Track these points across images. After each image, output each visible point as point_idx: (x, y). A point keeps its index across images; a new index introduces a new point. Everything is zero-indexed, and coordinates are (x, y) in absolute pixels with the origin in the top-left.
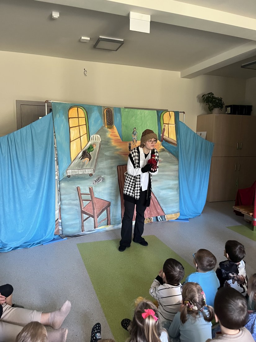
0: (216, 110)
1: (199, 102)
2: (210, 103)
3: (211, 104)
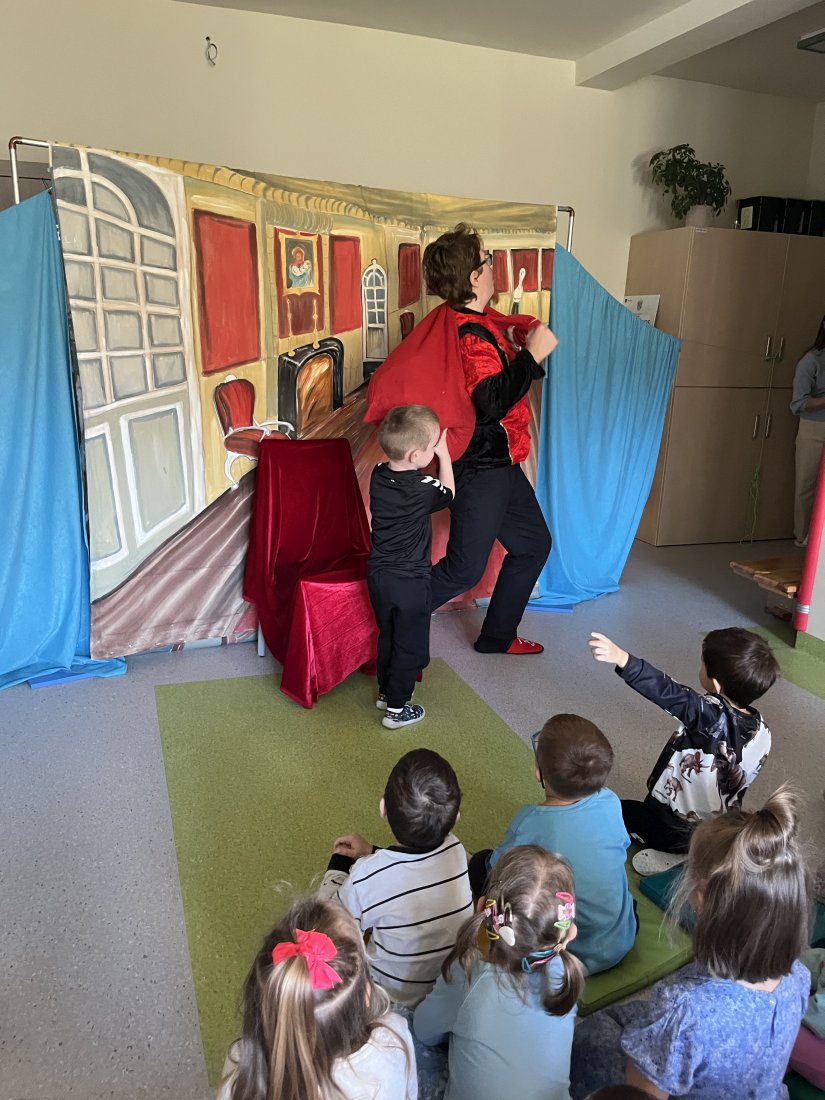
0: (699, 213)
1: (641, 184)
2: (680, 186)
3: (681, 191)
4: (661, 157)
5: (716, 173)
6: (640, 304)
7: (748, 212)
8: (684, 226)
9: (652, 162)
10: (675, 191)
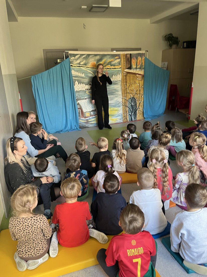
0: (174, 46)
1: (163, 40)
2: (170, 41)
4: (167, 36)
6: (164, 64)
7: (185, 44)
8: (171, 48)
9: (165, 37)
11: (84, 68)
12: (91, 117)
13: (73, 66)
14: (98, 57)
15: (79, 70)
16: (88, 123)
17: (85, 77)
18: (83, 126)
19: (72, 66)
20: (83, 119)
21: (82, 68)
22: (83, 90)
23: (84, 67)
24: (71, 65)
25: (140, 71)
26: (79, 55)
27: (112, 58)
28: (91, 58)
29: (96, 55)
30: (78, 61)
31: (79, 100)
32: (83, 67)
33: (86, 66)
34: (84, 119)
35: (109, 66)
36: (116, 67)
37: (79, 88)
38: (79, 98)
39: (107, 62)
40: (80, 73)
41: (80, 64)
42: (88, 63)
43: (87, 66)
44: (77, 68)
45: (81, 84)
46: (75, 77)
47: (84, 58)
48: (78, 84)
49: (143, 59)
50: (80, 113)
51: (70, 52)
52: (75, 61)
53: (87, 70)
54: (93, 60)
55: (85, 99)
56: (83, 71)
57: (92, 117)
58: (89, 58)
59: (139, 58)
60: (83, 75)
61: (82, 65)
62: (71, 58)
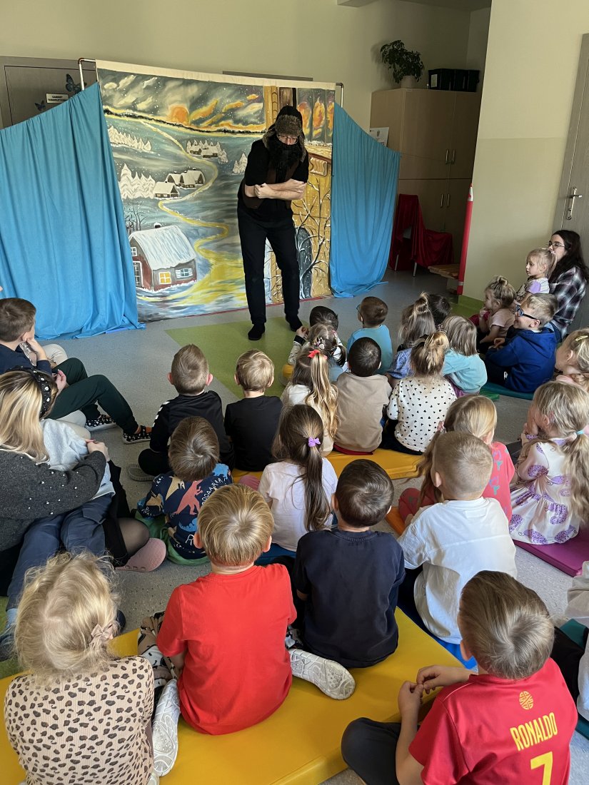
0: (408, 80)
1: (376, 61)
2: (397, 64)
3: (398, 67)
4: (386, 47)
5: (416, 57)
6: (378, 133)
7: (435, 77)
8: (400, 87)
9: (381, 50)
10: (394, 67)
11: (150, 122)
12: (175, 286)
13: (112, 113)
14: (193, 91)
15: (132, 131)
16: (168, 306)
17: (153, 153)
18: (151, 316)
19: (107, 111)
20: (151, 291)
21: (142, 121)
22: (149, 198)
23: (148, 121)
24: (105, 107)
25: (319, 145)
26: (132, 77)
27: (238, 97)
28: (170, 90)
29: (187, 83)
30: (130, 99)
31: (137, 230)
32: (145, 120)
33: (156, 118)
34: (154, 292)
35: (230, 121)
36: (250, 128)
37: (135, 190)
38: (135, 224)
39: (223, 111)
40: (136, 141)
41: (135, 109)
42: (162, 107)
43: (159, 118)
44: (125, 121)
45: (140, 177)
46: (121, 151)
47: (148, 88)
48: (131, 178)
49: (328, 110)
50: (138, 273)
51: (101, 64)
52: (117, 95)
53: (159, 130)
54: (178, 97)
55: (157, 227)
56: (147, 135)
57: (178, 285)
58: (166, 89)
59: (319, 107)
60: (147, 148)
61: (144, 111)
62: (106, 86)
